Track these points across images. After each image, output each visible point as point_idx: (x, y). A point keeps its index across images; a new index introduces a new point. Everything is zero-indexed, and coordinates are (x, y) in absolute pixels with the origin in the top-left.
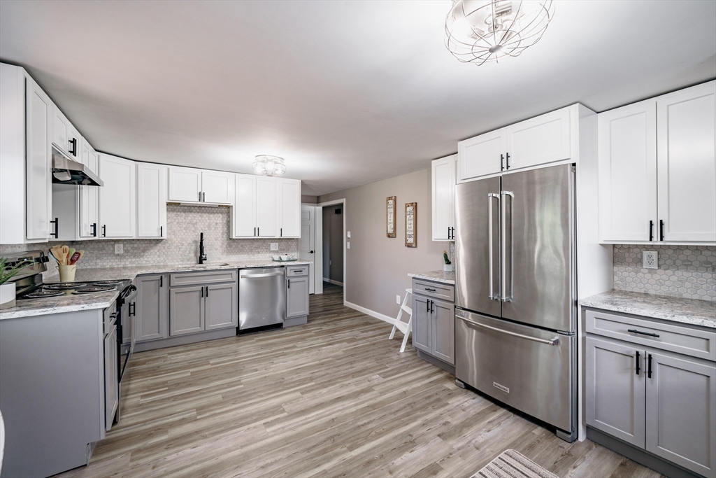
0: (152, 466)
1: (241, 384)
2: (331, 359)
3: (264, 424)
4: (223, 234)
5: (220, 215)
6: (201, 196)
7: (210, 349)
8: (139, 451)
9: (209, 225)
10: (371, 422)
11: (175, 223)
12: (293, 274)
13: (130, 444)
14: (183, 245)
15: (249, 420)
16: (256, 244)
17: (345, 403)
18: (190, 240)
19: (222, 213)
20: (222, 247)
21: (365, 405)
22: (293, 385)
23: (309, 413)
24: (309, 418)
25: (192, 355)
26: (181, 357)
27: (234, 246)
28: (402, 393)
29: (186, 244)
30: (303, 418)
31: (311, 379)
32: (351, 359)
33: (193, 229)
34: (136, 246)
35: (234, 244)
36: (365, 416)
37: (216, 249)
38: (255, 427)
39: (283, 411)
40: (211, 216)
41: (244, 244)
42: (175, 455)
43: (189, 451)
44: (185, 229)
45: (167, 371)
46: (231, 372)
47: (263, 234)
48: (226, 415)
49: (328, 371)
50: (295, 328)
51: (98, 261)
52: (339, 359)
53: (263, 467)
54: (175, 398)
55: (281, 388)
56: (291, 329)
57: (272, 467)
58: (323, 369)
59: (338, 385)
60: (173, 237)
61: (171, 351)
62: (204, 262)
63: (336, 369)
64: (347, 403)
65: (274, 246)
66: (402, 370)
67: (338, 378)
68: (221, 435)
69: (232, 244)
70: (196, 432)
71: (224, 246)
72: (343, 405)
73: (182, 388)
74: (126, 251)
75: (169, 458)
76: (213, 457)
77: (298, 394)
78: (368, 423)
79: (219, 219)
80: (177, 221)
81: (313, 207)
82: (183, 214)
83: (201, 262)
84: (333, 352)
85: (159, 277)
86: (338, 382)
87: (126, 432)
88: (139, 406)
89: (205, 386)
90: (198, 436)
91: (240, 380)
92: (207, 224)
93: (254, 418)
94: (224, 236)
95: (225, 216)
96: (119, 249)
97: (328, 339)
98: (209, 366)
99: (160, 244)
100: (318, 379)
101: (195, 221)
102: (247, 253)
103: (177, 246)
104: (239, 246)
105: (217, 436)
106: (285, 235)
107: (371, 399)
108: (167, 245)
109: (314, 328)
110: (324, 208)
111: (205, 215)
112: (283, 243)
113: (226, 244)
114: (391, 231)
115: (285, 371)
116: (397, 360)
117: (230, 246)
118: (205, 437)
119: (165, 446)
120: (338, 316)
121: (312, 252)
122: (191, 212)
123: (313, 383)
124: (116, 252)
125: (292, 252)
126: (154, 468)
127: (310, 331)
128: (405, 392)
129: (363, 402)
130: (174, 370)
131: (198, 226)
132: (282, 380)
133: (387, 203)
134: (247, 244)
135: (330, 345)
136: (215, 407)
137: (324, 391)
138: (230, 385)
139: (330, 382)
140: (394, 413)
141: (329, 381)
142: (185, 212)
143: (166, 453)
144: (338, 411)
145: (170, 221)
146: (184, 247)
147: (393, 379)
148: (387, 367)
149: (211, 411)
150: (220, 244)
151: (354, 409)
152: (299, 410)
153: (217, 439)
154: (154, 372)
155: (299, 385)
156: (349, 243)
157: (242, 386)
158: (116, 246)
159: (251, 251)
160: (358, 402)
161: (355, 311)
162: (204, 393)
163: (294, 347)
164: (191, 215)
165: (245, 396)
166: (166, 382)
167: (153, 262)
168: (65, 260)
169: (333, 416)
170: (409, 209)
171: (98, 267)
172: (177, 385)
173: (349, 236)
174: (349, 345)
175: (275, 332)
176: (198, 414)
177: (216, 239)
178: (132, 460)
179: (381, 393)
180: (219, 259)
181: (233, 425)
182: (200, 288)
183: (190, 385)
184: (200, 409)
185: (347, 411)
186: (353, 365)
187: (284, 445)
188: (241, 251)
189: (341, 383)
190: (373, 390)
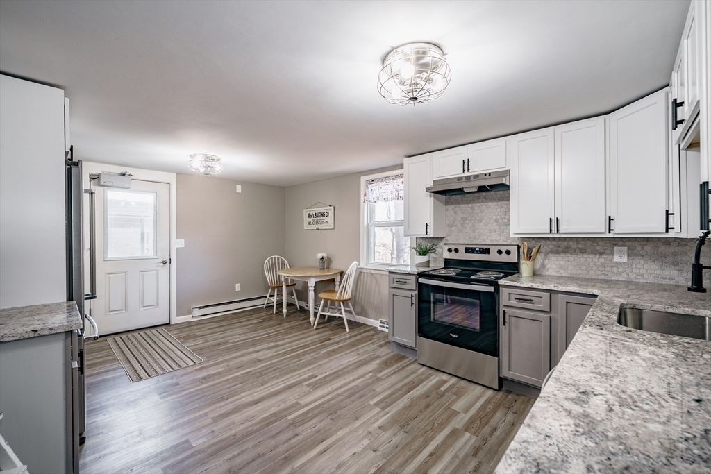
17: (251, 399)
21: (229, 400)
31: (294, 424)
49: (272, 443)
58: (282, 448)
59: (258, 419)
64: (249, 399)
67: (258, 430)
77: (302, 402)
86: (257, 424)
100: (285, 425)
107: (220, 407)
115: (340, 433)
123: (290, 417)
129: (231, 402)
132: (333, 417)
136: (370, 381)
137: (273, 410)
139: (268, 422)
141: (269, 424)
144: (258, 391)
151: (243, 395)
152: (295, 388)
155: (307, 413)
169: (262, 387)
179: (207, 415)
185: (249, 392)
189: (253, 422)
190: (213, 419)
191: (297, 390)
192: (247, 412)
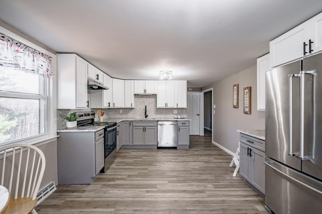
0: (104, 192)
1: (147, 170)
2: (191, 169)
3: (146, 191)
4: (154, 106)
5: (153, 98)
6: (145, 91)
7: (145, 152)
8: (104, 185)
9: (149, 102)
10: (194, 210)
11: (138, 102)
12: (181, 125)
13: (103, 181)
14: (140, 110)
15: (142, 187)
16: (168, 110)
17: (186, 194)
18: (143, 109)
19: (154, 97)
20: (154, 111)
21: (196, 199)
22: (167, 177)
23: (167, 193)
24: (165, 195)
25: (138, 153)
26: (135, 153)
27: (159, 111)
28: (221, 201)
29: (141, 110)
30: (163, 194)
31: (176, 177)
32: (201, 172)
33: (144, 104)
34: (126, 110)
35: (159, 110)
36: (193, 206)
37: (152, 112)
38: (142, 191)
39: (157, 188)
40: (150, 99)
41: (162, 110)
42: (112, 191)
43: (116, 191)
44: (141, 104)
45: (128, 158)
46: (147, 164)
47: (169, 106)
48: (135, 181)
49: (186, 175)
50: (182, 150)
51: (115, 115)
52: (195, 170)
53: (135, 210)
54: (124, 169)
55: (161, 177)
56: (180, 150)
57: (139, 212)
58: (184, 173)
59: (187, 184)
60: (137, 107)
61: (133, 150)
62: (147, 117)
63: (191, 175)
65: (175, 112)
66: (229, 187)
67: (189, 180)
68: (130, 189)
69: (158, 110)
70: (123, 185)
71: (155, 111)
72: (184, 195)
73: (128, 165)
74: (123, 112)
75: (110, 192)
76: (122, 197)
77: (167, 182)
78: (192, 210)
79: (152, 100)
80: (138, 101)
81: (199, 93)
82: (140, 98)
83: (146, 117)
84: (194, 166)
85: (129, 122)
86: (188, 182)
87: (105, 177)
88: (113, 169)
89: (135, 167)
90: (122, 187)
91: (148, 168)
92: (148, 102)
93: (144, 187)
94: (155, 107)
95: (155, 98)
96: (121, 111)
97: (195, 159)
98: (141, 159)
99: (133, 110)
100: (179, 178)
101: (144, 101)
102: (164, 114)
103: (138, 111)
104: (161, 111)
105: (128, 189)
106: (179, 107)
107: (201, 197)
108: (135, 110)
109: (191, 152)
110: (204, 93)
111: (148, 99)
112: (180, 110)
113: (155, 110)
114: (235, 104)
115: (167, 169)
116: (229, 180)
117: (157, 111)
118: (124, 188)
119: (111, 187)
120: (206, 148)
121: (198, 115)
122: (143, 97)
123: (176, 179)
124: (120, 113)
125: (184, 114)
126: (104, 193)
127: (188, 153)
128: (224, 201)
129: (196, 197)
130: (130, 158)
131: (145, 103)
132: (163, 173)
133: (234, 88)
134: (164, 110)
135: (194, 162)
136: (134, 177)
137: (180, 184)
138: (144, 169)
139: (184, 181)
140: (211, 211)
141: (184, 180)
142: (141, 98)
143: (110, 189)
144: (180, 197)
145: (136, 101)
146: (141, 111)
147: (220, 191)
148: (220, 182)
149: (132, 178)
150: (153, 110)
151: (188, 200)
152: (163, 190)
153: (127, 191)
154: (124, 157)
155: (170, 178)
156: (214, 111)
157: (147, 171)
158: (120, 110)
159: (166, 113)
160: (193, 196)
161: (217, 147)
162: (133, 170)
163: (177, 159)
164: (143, 99)
165: (146, 176)
166: (125, 162)
167: (131, 116)
168: (100, 115)
170: (246, 91)
171: (116, 117)
172: (128, 164)
173: (215, 107)
174: (204, 164)
175: (173, 150)
176: (127, 178)
177: (152, 108)
178: (101, 188)
179: (208, 196)
180: (153, 116)
181: (135, 187)
182: (143, 127)
183: (131, 165)
184: (129, 176)
185: (185, 199)
186: (201, 176)
187: (148, 204)
188: (161, 113)
190: (205, 193)
191: (163, 188)
192: (190, 189)
